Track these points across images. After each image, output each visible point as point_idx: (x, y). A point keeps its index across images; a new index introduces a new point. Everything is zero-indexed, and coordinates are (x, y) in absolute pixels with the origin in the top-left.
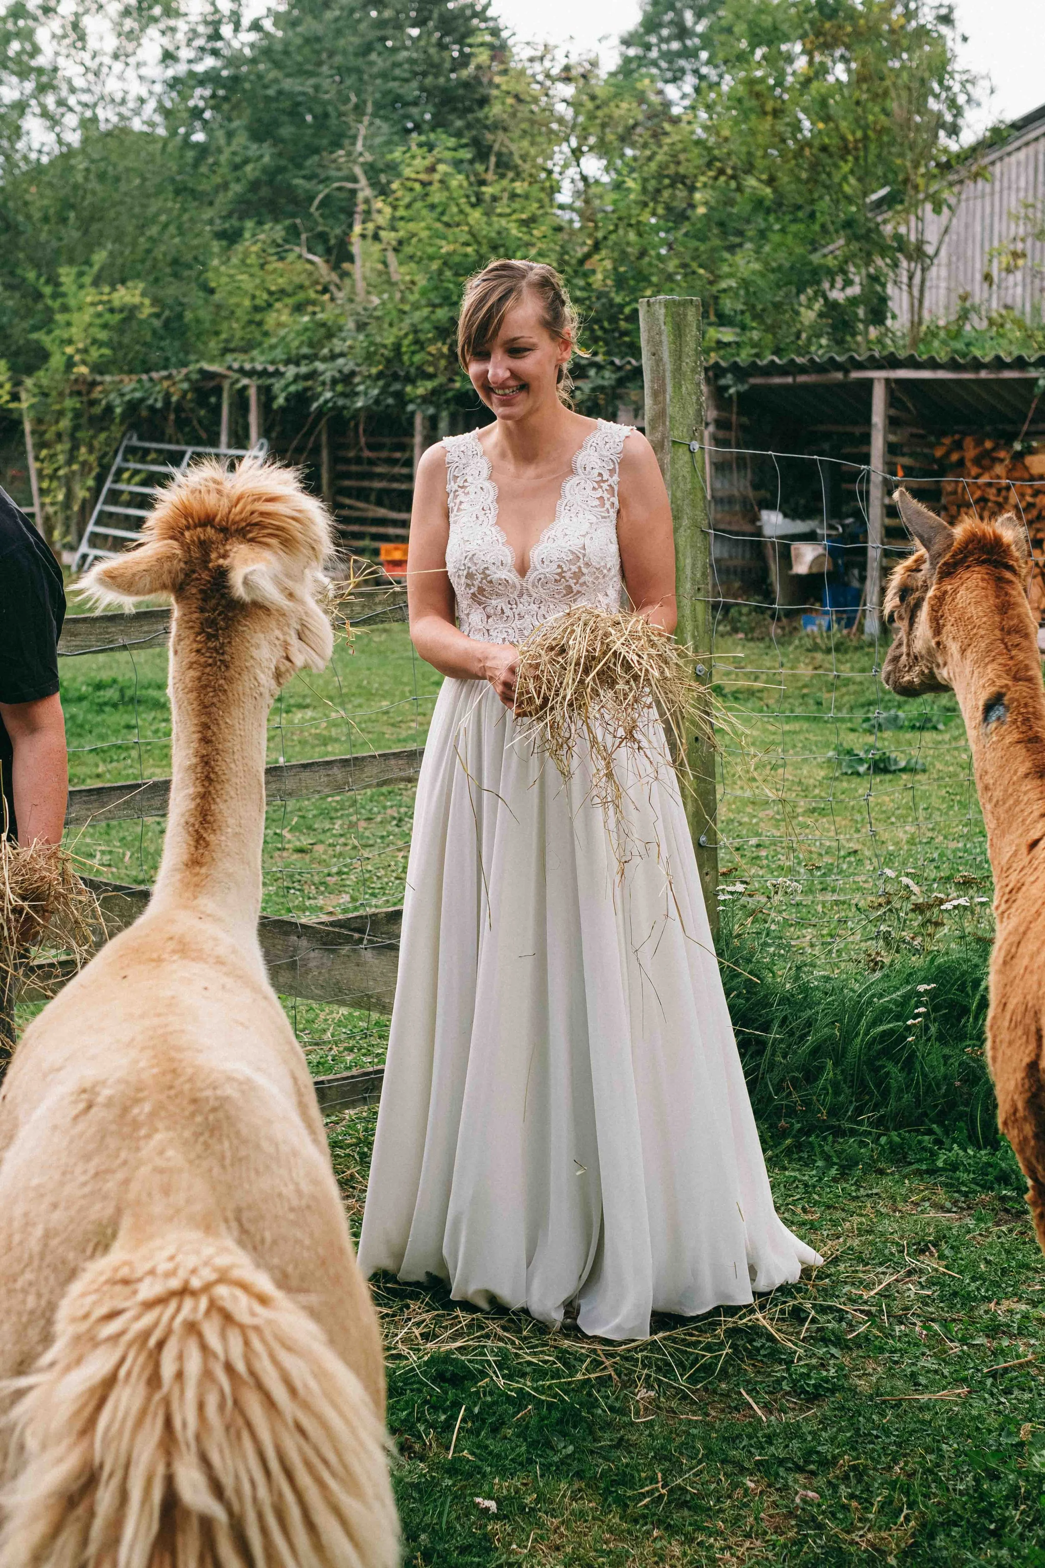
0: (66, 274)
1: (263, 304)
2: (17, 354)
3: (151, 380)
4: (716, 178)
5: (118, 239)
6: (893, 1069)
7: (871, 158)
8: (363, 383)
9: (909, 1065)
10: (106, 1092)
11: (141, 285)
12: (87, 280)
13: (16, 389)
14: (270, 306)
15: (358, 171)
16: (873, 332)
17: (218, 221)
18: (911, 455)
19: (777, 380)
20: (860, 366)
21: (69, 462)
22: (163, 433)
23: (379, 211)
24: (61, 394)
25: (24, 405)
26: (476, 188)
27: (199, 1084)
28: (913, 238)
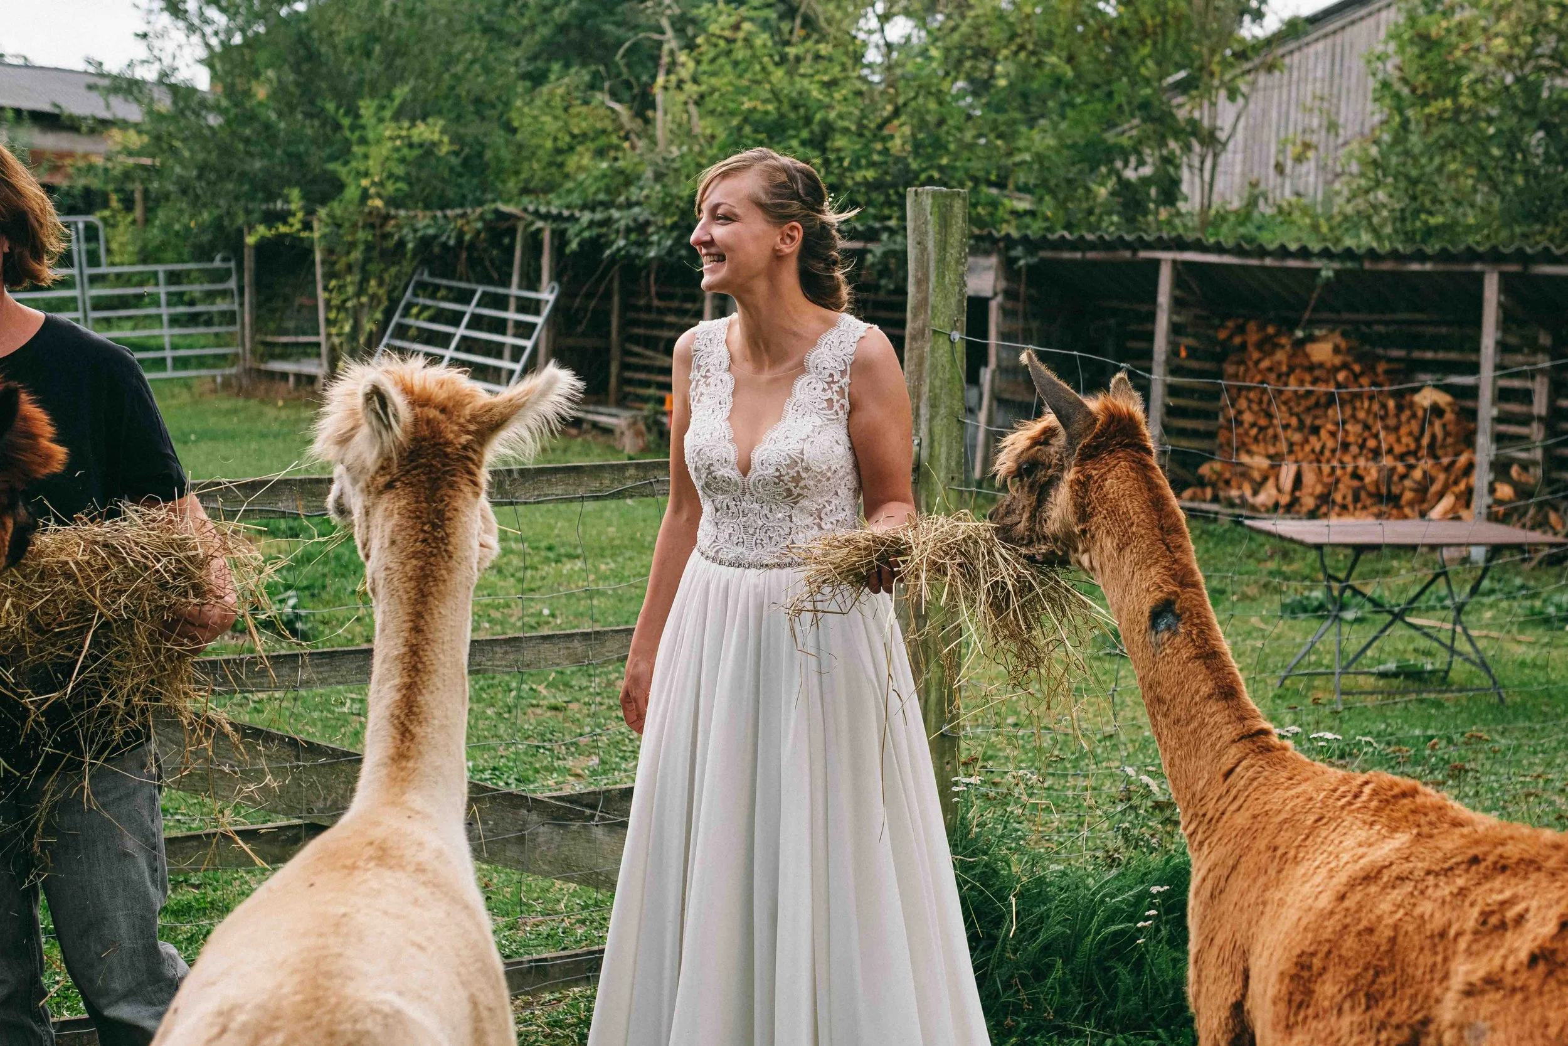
0: (367, 108)
1: (565, 147)
2: (313, 181)
3: (445, 217)
4: (1016, 53)
5: (423, 73)
6: (1122, 970)
7: (1170, 44)
8: (657, 232)
9: (1138, 967)
10: (241, 1018)
11: (441, 123)
12: (388, 114)
13: (309, 218)
14: (571, 149)
15: (665, 23)
16: (1164, 214)
17: (523, 63)
18: (1195, 336)
19: (1066, 255)
20: (1149, 246)
21: (358, 295)
22: (454, 271)
23: (683, 65)
24: (355, 225)
25: (316, 235)
26: (779, 47)
27: (339, 1016)
28: (1206, 123)
